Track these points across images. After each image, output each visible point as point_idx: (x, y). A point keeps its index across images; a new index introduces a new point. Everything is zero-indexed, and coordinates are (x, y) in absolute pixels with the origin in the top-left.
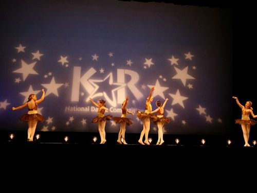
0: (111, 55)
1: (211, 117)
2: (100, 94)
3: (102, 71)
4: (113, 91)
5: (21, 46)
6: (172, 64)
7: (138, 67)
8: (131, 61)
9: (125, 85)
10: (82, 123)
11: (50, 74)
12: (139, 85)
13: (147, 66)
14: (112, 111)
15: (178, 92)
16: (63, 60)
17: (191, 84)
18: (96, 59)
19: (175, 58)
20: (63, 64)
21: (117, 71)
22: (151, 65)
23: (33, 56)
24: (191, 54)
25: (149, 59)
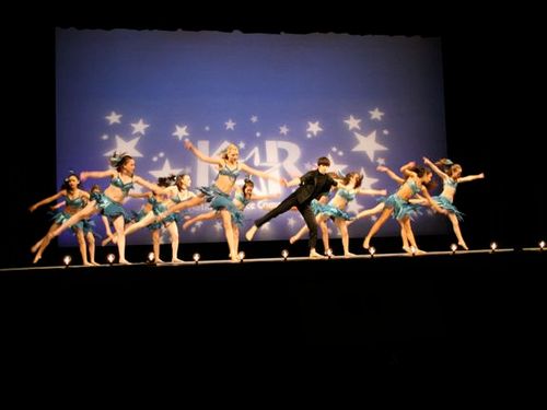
0: (254, 119)
3: (242, 145)
5: (113, 114)
6: (351, 127)
7: (297, 136)
8: (287, 128)
9: (279, 165)
11: (162, 155)
13: (311, 133)
14: (261, 208)
16: (181, 132)
17: (382, 158)
18: (232, 128)
19: (356, 118)
20: (180, 138)
21: (265, 143)
22: (318, 132)
23: (133, 128)
24: (380, 111)
25: (314, 122)
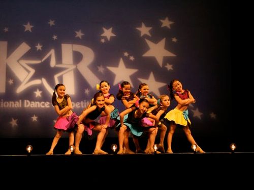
1: (200, 111)
2: (37, 82)
3: (39, 47)
4: (56, 77)
6: (142, 35)
7: (91, 40)
8: (82, 32)
9: (74, 67)
10: (11, 125)
12: (94, 67)
13: (105, 38)
15: (152, 76)
17: (170, 64)
18: (30, 31)
19: (147, 26)
21: (61, 46)
22: (111, 37)
24: (170, 20)
25: (108, 29)
